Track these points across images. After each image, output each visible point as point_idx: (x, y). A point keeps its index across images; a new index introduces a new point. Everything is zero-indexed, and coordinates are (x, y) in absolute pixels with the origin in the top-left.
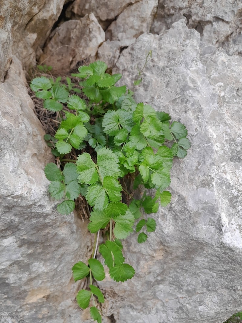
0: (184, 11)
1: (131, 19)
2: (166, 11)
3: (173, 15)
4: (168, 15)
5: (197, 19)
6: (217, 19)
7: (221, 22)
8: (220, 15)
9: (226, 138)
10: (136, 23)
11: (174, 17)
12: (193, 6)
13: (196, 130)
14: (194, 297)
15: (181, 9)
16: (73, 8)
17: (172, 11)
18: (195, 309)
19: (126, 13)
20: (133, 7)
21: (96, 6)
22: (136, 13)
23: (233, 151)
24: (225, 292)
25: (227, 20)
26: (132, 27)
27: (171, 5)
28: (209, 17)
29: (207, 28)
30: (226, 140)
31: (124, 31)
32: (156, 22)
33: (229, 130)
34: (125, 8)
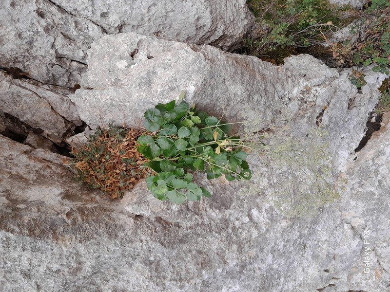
0: (49, 67)
1: (63, 108)
2: (50, 78)
3: (53, 74)
4: (53, 77)
5: (55, 59)
6: (53, 46)
7: (55, 44)
8: (50, 45)
9: (138, 88)
10: (66, 105)
11: (54, 73)
12: (45, 62)
13: (135, 103)
14: (232, 98)
15: (48, 69)
16: (58, 143)
17: (50, 75)
18: (240, 96)
19: (59, 111)
20: (54, 107)
21: (55, 130)
22: (58, 105)
23: (145, 84)
24: (227, 83)
25: (53, 40)
26: (69, 108)
27: (45, 76)
28: (53, 52)
29: (60, 52)
30: (140, 88)
31: (72, 113)
32: (59, 84)
33: (134, 86)
34: (55, 112)
